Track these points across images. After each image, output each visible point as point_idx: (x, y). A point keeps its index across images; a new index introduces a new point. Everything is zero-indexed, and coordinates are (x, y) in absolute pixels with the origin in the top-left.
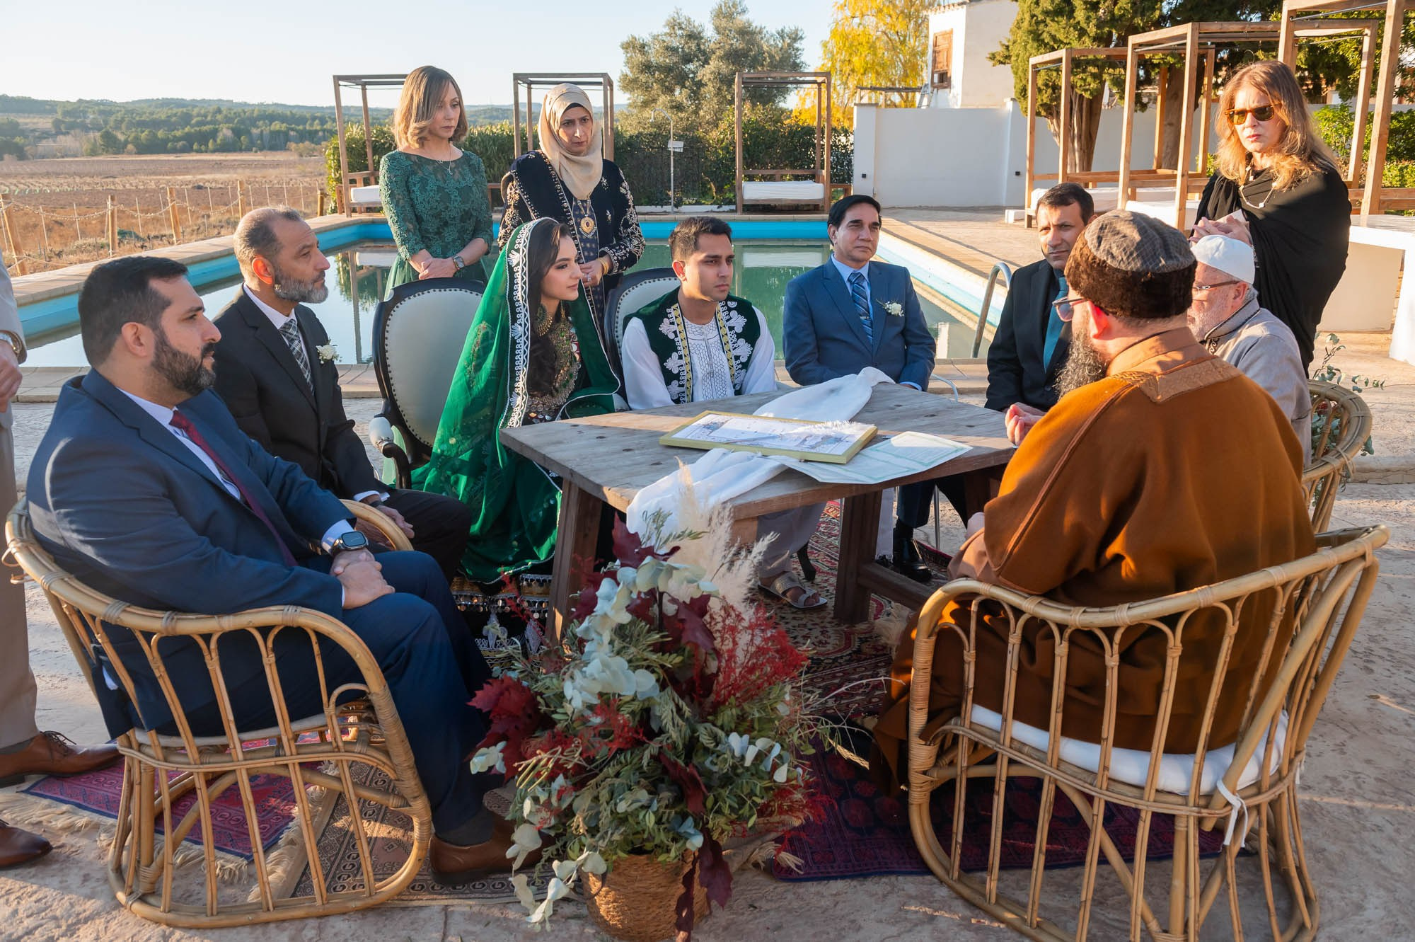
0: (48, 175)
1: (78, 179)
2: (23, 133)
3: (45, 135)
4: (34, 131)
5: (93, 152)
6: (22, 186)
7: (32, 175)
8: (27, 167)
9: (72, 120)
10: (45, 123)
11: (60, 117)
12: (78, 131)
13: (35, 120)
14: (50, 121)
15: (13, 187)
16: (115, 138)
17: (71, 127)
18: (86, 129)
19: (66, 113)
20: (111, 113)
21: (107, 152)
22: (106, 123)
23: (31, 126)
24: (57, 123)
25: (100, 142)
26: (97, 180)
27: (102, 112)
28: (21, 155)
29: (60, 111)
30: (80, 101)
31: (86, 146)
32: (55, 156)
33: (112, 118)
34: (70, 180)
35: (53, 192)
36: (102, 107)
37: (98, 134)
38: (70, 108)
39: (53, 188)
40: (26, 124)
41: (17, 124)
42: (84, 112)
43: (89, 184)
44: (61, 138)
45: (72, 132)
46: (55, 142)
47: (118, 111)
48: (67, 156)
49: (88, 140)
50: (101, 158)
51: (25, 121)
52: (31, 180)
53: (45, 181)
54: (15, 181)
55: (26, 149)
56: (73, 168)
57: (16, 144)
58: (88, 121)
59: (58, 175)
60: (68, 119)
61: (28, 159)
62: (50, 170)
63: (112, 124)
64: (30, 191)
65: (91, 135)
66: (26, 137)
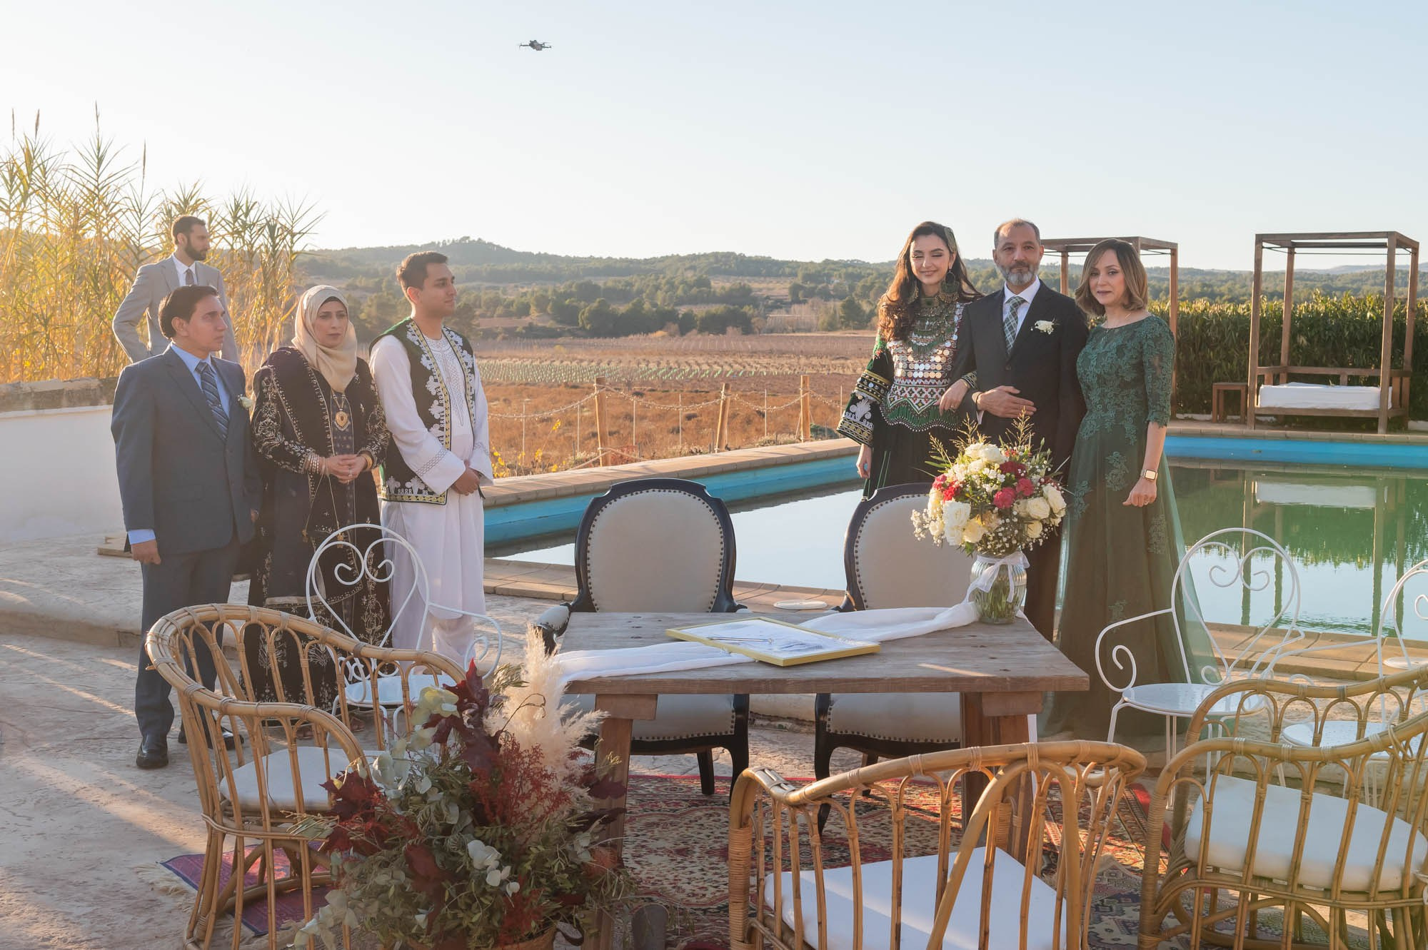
0: (770, 353)
1: (803, 360)
2: (754, 302)
3: (779, 304)
4: (768, 298)
5: (831, 327)
6: (736, 366)
7: (753, 353)
8: (750, 343)
9: (813, 285)
10: (780, 289)
11: (799, 280)
12: (816, 299)
13: (771, 285)
14: (788, 286)
15: (727, 368)
16: (859, 308)
17: (811, 293)
18: (826, 296)
19: (808, 277)
20: (859, 277)
21: (847, 326)
22: (852, 288)
23: (765, 293)
24: (795, 290)
25: (840, 313)
26: (825, 361)
27: (850, 276)
28: (747, 328)
29: (800, 275)
30: (827, 262)
31: (823, 319)
32: (785, 330)
33: (860, 284)
34: (794, 361)
35: (770, 376)
36: (850, 270)
37: (839, 304)
38: (813, 271)
39: (772, 369)
40: (760, 290)
41: (750, 290)
42: (829, 276)
43: (813, 366)
44: (796, 307)
45: (810, 301)
46: (788, 312)
47: (869, 274)
48: (799, 330)
49: (826, 313)
50: (837, 334)
51: (759, 286)
52: (749, 360)
53: (764, 361)
54: (730, 360)
55: (753, 320)
56: (802, 346)
57: (745, 314)
58: (831, 287)
59: (782, 353)
60: (809, 285)
61: (754, 333)
62: (775, 346)
63: (858, 290)
64: (745, 373)
65: (831, 304)
66: (756, 306)
